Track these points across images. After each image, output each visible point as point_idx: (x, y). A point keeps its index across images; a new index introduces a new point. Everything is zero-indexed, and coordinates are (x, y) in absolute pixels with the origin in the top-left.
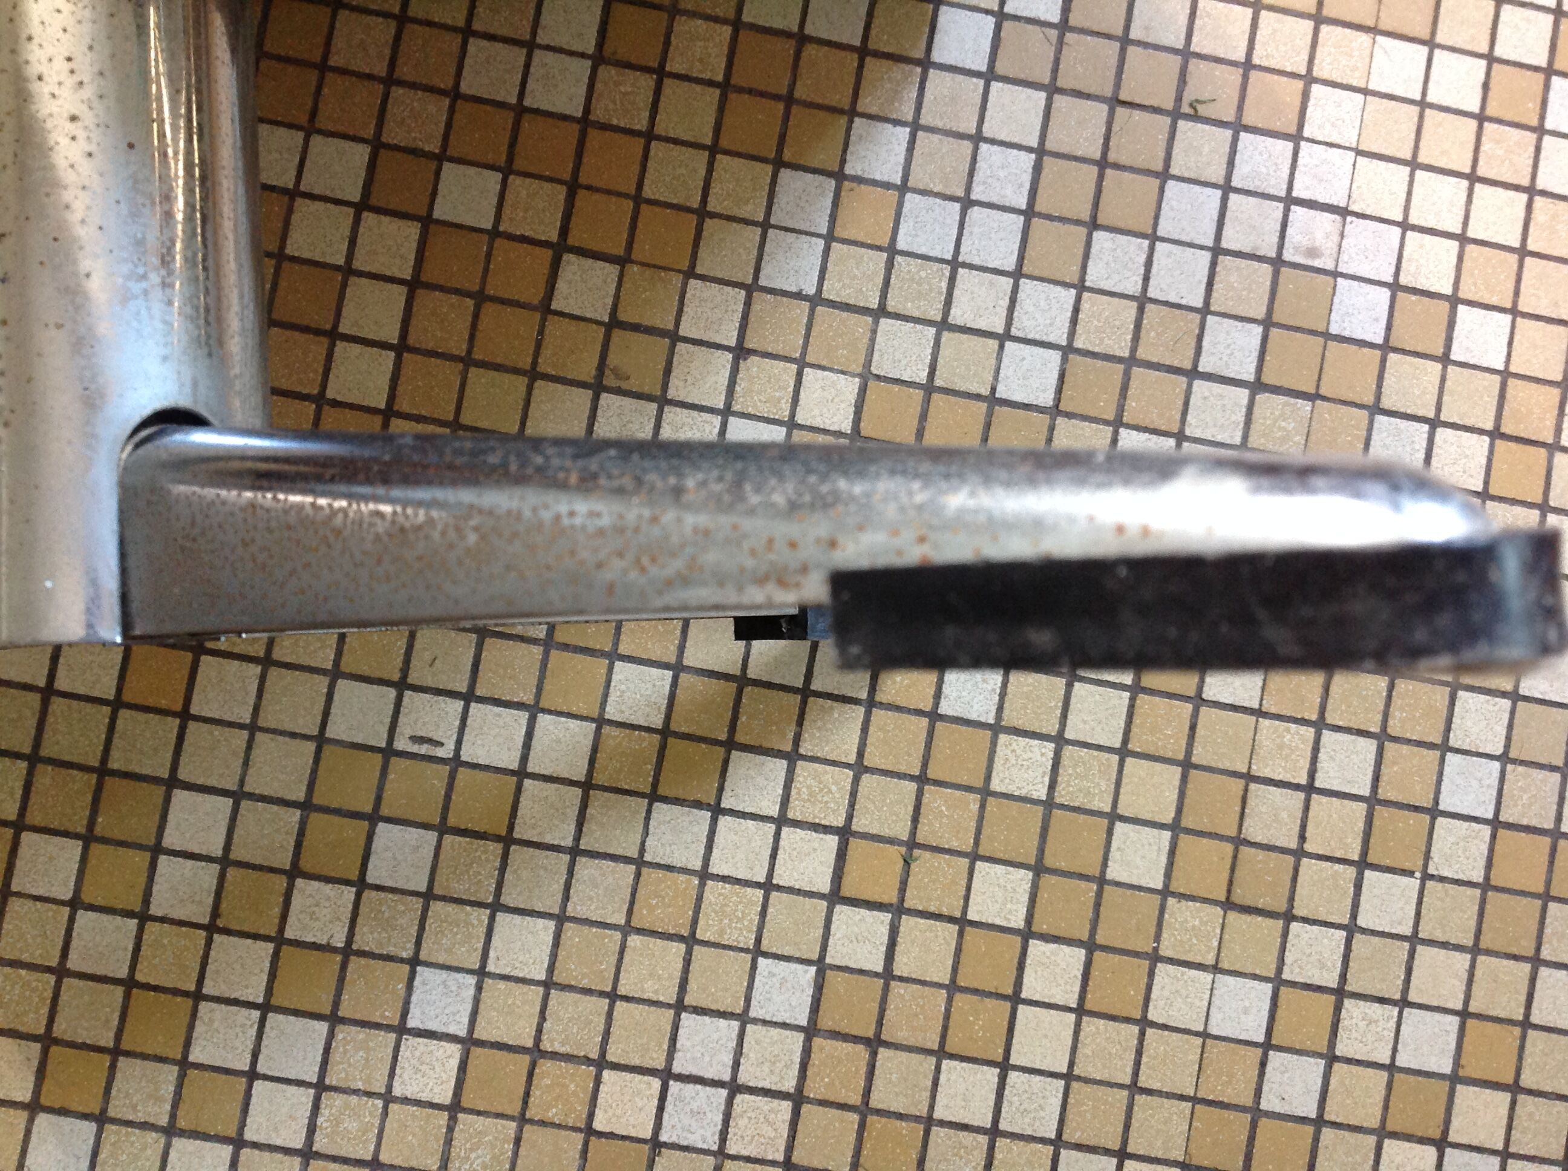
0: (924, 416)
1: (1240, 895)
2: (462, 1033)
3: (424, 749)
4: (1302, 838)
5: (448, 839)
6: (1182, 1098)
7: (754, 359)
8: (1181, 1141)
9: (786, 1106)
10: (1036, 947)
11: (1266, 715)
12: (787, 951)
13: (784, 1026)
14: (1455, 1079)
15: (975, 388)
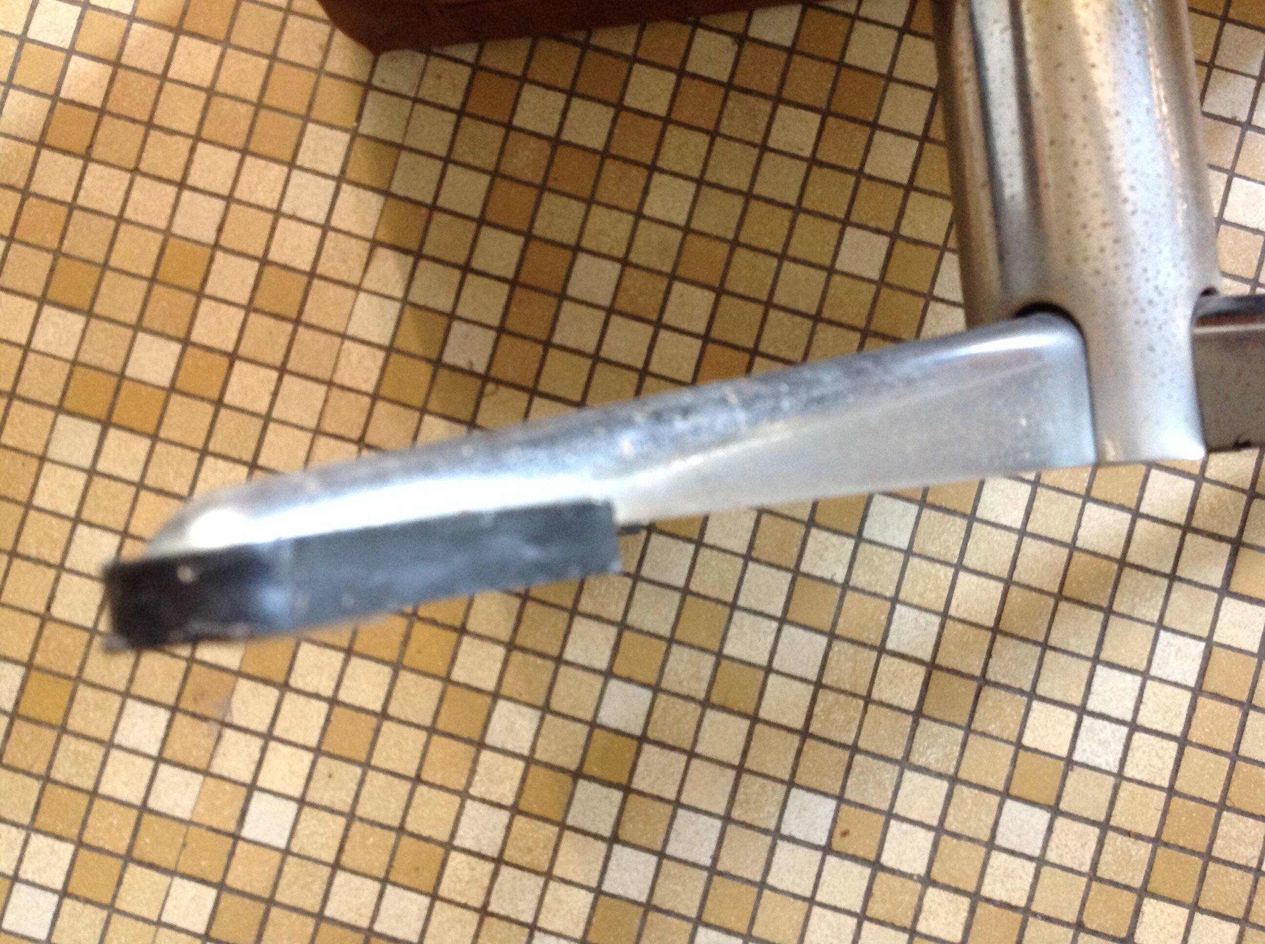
2: (927, 658)
5: (926, 512)
9: (1173, 746)
12: (1184, 628)
13: (1176, 684)
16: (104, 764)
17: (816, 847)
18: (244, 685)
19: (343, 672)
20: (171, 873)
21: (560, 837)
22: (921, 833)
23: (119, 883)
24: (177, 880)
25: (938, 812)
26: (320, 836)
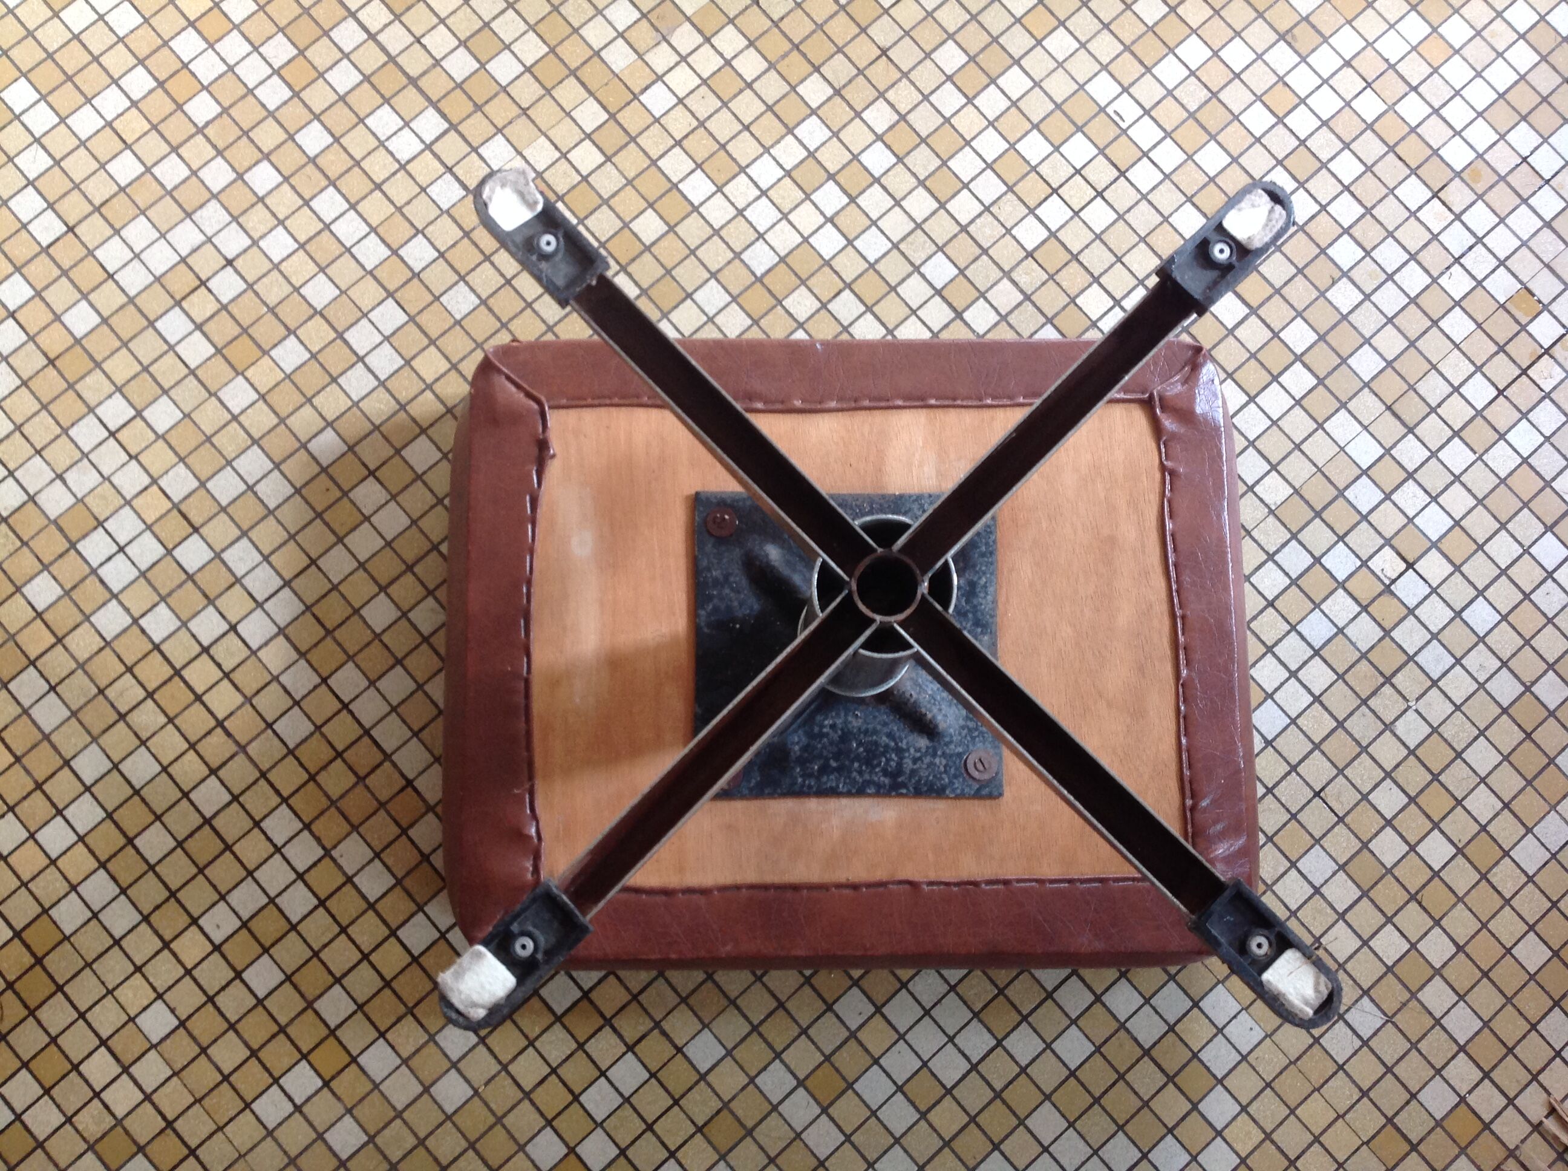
0: (1403, 139)
1: (1395, 407)
2: (1053, 229)
3: (1116, 118)
4: (1439, 405)
5: (1101, 157)
6: (1315, 465)
7: (1350, 70)
8: (1302, 481)
10: (1298, 366)
11: (1460, 349)
14: (1435, 545)
15: (1432, 143)
16: (590, 19)
17: (934, 288)
18: (687, 26)
19: (741, 52)
20: (591, 93)
21: (802, 202)
22: (993, 313)
23: (561, 82)
24: (592, 99)
25: (1008, 309)
26: (679, 123)
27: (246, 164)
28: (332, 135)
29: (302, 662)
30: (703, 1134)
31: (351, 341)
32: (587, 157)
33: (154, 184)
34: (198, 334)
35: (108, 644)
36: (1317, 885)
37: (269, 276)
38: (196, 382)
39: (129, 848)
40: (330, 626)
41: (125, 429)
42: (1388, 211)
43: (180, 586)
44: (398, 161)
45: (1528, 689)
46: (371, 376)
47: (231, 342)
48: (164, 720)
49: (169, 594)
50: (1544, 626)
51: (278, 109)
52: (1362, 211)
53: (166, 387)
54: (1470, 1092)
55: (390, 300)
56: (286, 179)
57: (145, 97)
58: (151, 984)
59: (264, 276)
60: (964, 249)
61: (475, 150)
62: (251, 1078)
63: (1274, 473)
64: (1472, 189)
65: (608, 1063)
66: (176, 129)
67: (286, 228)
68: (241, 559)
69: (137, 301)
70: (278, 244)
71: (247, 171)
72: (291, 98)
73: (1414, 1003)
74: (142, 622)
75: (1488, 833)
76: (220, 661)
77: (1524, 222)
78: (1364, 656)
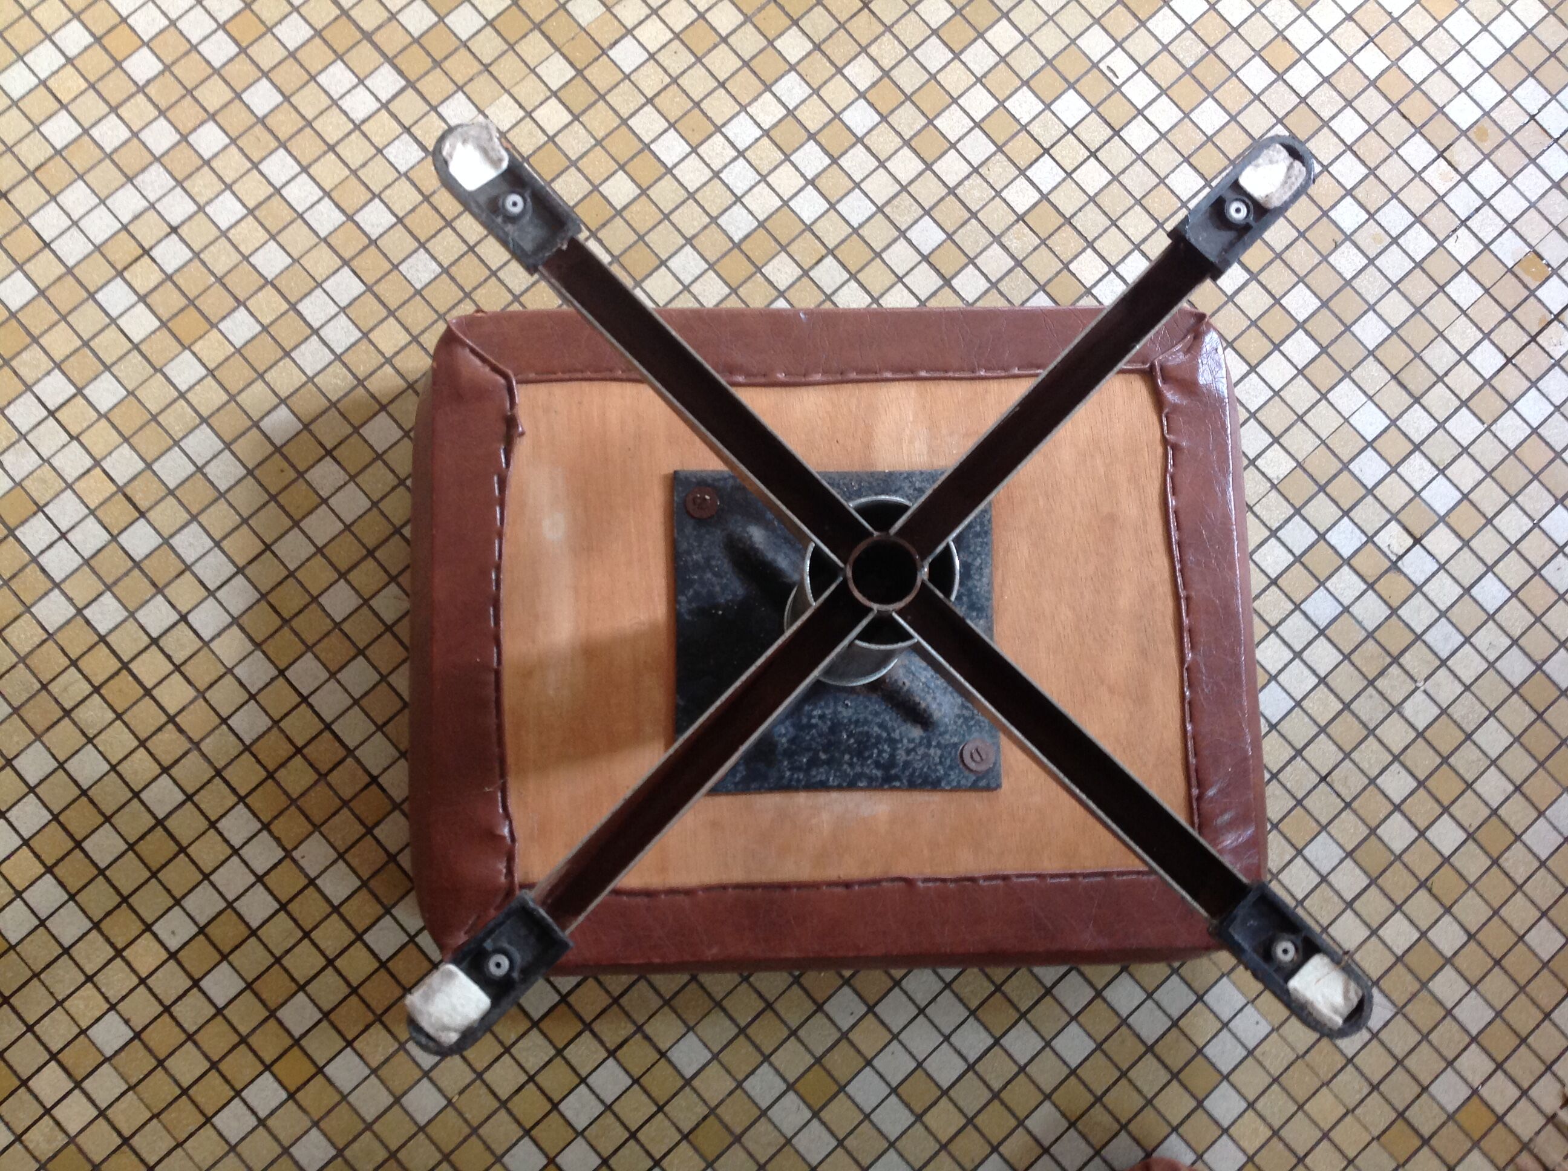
0: (1406, 96)
1: (1402, 377)
2: (1045, 192)
3: (1110, 74)
4: (1446, 374)
5: (1094, 115)
6: (1319, 437)
7: (1352, 24)
8: (1305, 454)
10: (1300, 333)
11: (1467, 316)
14: (1442, 519)
15: (1436, 100)
17: (920, 253)
20: (557, 49)
21: (782, 163)
22: (983, 280)
23: (525, 36)
24: (557, 54)
25: (999, 275)
26: (651, 80)
27: (190, 125)
28: (282, 93)
29: (258, 653)
30: (690, 1142)
31: (305, 313)
32: (553, 115)
33: (92, 146)
34: (141, 306)
35: (50, 635)
36: (1324, 873)
37: (217, 244)
38: (140, 358)
39: (77, 851)
40: (286, 615)
41: (64, 408)
42: (1393, 173)
43: (126, 574)
44: (352, 121)
45: (1539, 667)
46: (326, 350)
47: (177, 314)
48: (112, 716)
49: (115, 583)
50: (1556, 602)
51: (224, 65)
52: (1366, 171)
53: (108, 362)
54: (1483, 1084)
55: (346, 268)
56: (233, 141)
57: (80, 54)
58: (102, 994)
59: (212, 243)
60: (951, 212)
61: (434, 109)
62: (212, 1090)
63: (1276, 446)
64: (1478, 148)
65: (589, 1069)
66: (116, 88)
67: (234, 193)
68: (190, 545)
69: (76, 271)
70: (226, 210)
71: (191, 133)
72: (237, 55)
73: (1424, 993)
74: (87, 613)
75: (1499, 817)
76: (170, 653)
77: (1532, 183)
78: (1370, 635)
